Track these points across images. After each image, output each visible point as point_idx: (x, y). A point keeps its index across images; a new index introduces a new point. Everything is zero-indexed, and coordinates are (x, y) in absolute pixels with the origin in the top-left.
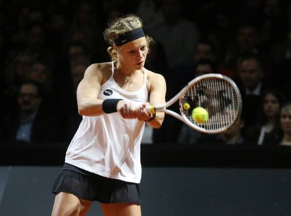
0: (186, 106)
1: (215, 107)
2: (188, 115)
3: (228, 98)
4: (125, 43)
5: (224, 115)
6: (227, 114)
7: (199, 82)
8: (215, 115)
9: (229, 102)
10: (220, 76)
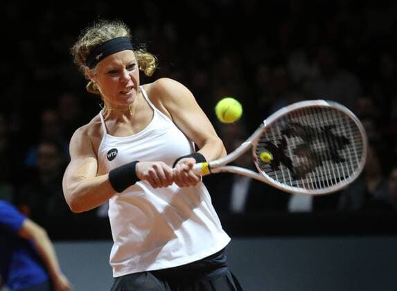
0: (266, 158)
1: (319, 152)
2: (270, 170)
3: (343, 137)
4: (101, 59)
5: (338, 162)
6: (343, 161)
7: (284, 118)
8: (322, 165)
9: (344, 142)
10: (322, 103)
